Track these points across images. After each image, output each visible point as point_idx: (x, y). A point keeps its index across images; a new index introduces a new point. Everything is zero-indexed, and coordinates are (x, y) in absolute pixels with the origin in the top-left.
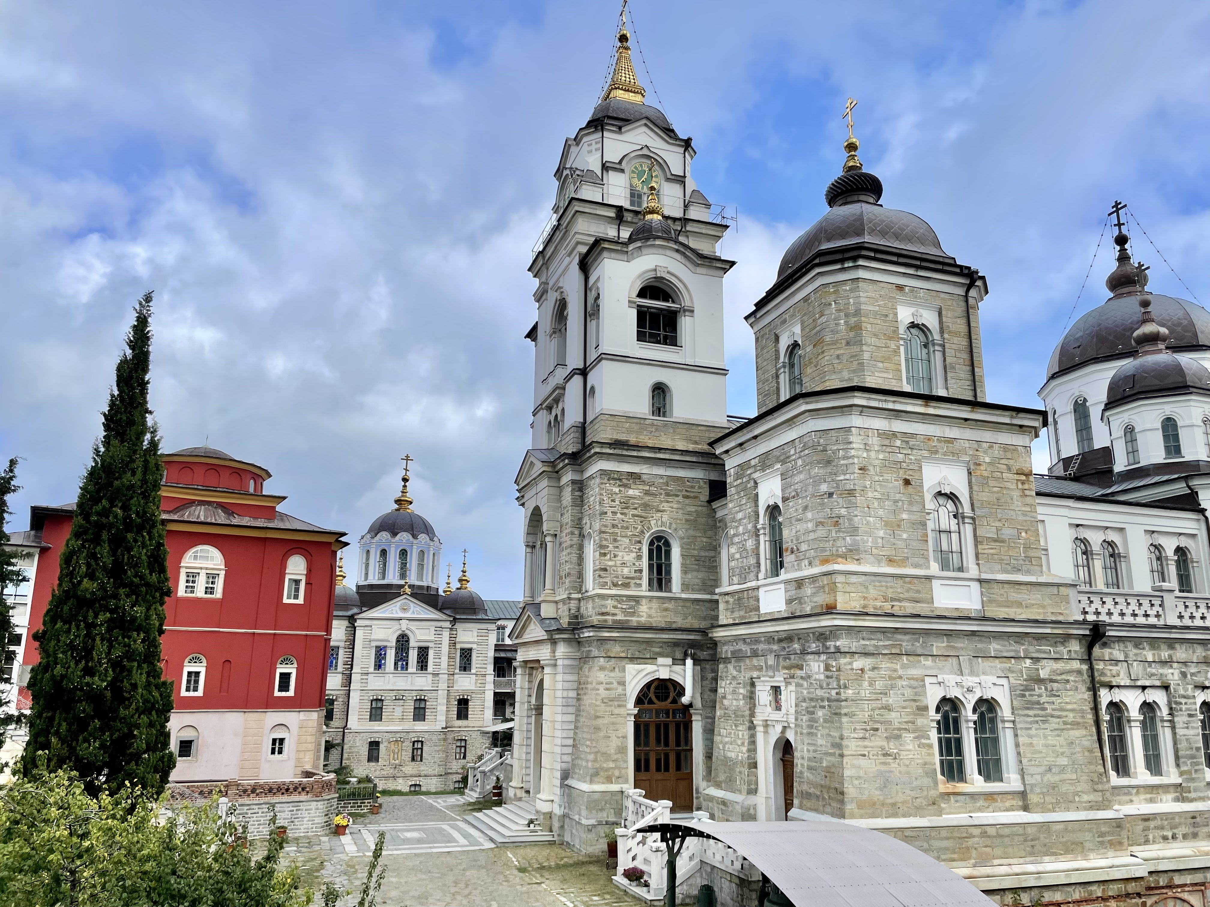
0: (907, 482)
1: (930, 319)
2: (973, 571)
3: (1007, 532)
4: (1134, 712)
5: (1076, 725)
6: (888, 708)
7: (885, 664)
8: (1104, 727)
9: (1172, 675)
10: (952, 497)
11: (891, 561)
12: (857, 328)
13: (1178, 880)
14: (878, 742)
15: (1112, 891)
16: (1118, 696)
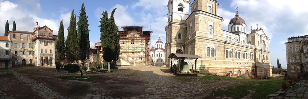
0: (206, 23)
1: (211, 6)
2: (213, 34)
3: (217, 30)
4: (229, 52)
5: (222, 51)
6: (201, 47)
7: (201, 43)
8: (226, 52)
9: (233, 48)
10: (211, 26)
11: (203, 31)
12: (202, 5)
13: (231, 68)
14: (199, 51)
15: (224, 68)
16: (227, 49)
